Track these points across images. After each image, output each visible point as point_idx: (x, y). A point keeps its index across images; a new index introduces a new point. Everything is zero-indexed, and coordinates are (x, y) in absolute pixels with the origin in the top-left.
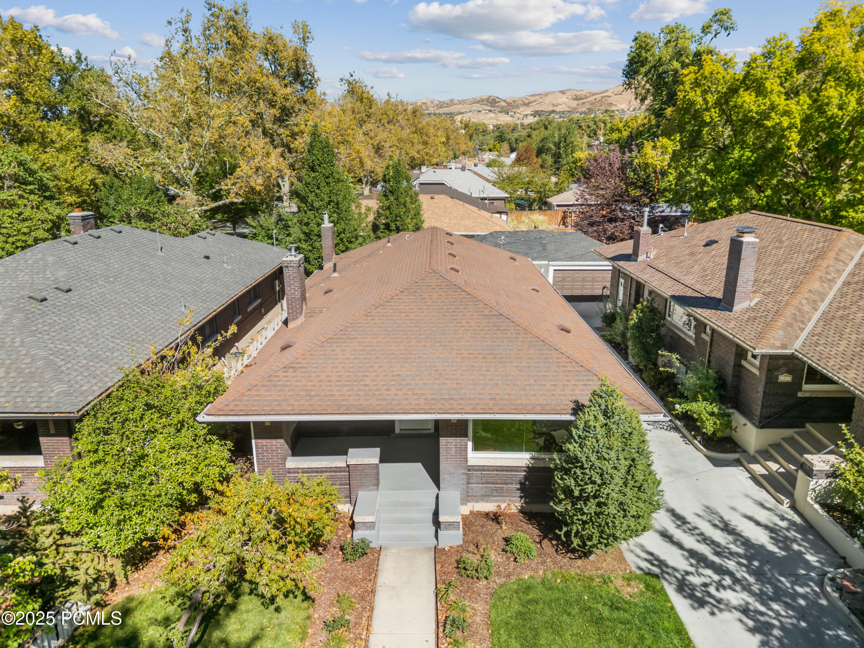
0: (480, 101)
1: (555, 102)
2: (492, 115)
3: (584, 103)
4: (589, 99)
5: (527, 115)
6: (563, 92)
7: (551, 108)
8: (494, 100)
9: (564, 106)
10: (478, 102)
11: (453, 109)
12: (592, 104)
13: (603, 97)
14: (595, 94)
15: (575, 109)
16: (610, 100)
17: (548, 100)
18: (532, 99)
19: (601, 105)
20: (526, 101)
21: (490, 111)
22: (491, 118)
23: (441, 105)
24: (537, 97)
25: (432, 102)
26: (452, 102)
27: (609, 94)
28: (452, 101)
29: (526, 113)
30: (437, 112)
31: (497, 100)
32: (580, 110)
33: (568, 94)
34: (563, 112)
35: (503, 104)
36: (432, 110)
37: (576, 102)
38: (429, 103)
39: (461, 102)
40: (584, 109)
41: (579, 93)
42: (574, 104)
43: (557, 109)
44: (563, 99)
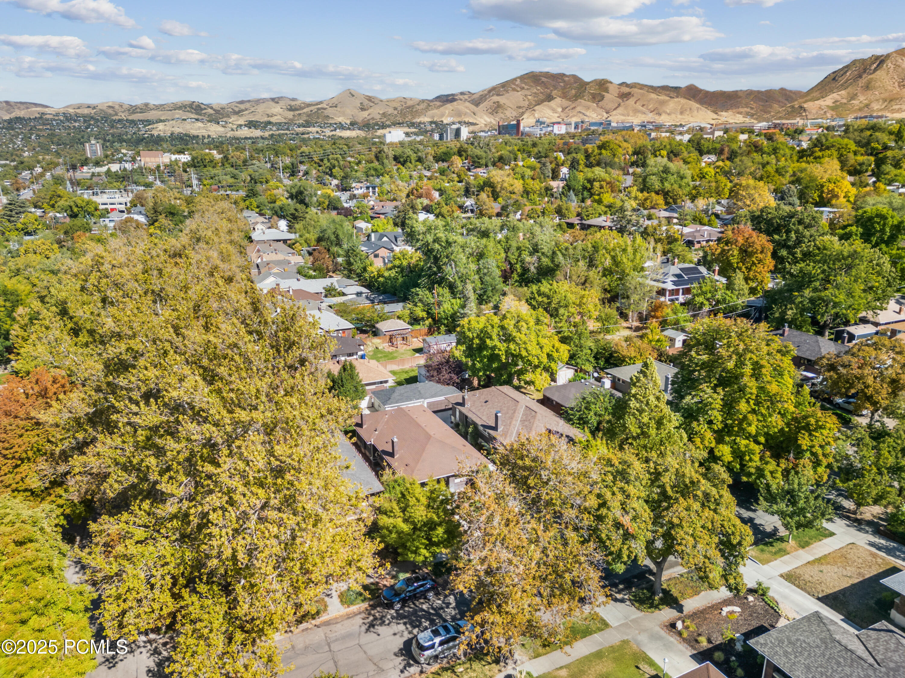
0: (182, 107)
1: (269, 112)
2: (200, 124)
3: (300, 114)
4: (305, 110)
5: (241, 126)
6: (274, 100)
7: (266, 119)
8: (199, 106)
9: (279, 117)
10: (180, 108)
11: (152, 115)
12: (308, 116)
13: (318, 109)
14: (309, 105)
15: (291, 120)
16: (326, 112)
17: (261, 109)
18: (242, 107)
19: (318, 118)
20: (237, 109)
21: (197, 120)
22: (199, 128)
23: (133, 109)
24: (248, 105)
25: (121, 106)
26: (146, 108)
27: (324, 106)
28: (146, 105)
29: (239, 123)
30: (130, 118)
31: (203, 106)
32: (297, 122)
33: (282, 103)
34: (280, 124)
35: (210, 111)
36: (123, 116)
37: (292, 113)
38: (117, 107)
39: (159, 107)
40: (301, 121)
41: (293, 103)
42: (290, 115)
43: (273, 120)
44: (276, 109)
